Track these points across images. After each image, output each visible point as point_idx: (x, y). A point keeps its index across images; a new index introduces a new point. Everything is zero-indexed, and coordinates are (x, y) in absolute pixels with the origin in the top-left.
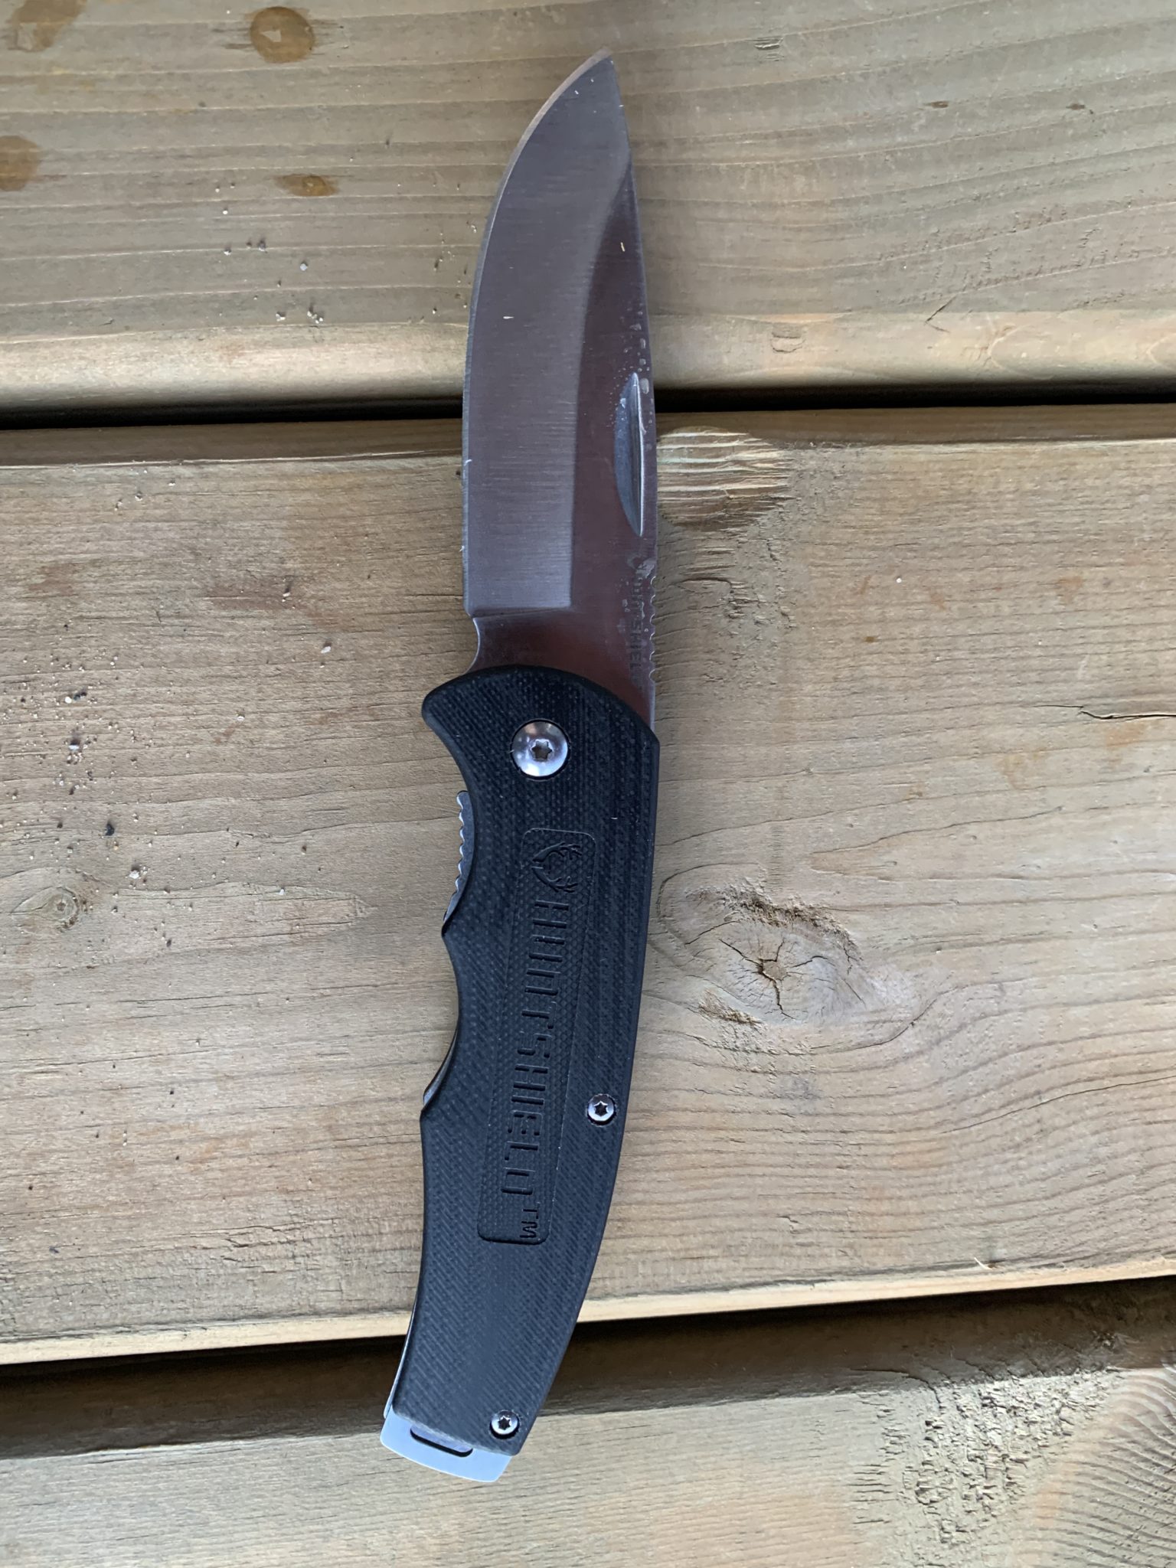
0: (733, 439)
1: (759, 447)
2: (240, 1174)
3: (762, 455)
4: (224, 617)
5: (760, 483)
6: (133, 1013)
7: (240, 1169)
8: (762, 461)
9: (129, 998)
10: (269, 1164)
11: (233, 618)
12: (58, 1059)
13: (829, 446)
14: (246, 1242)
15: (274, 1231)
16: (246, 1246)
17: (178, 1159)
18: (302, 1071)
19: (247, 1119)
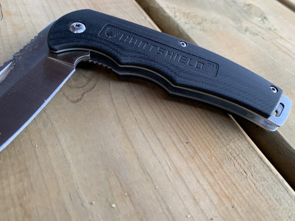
2: (224, 182)
7: (223, 183)
10: (215, 174)
14: (243, 172)
15: (234, 164)
16: (244, 171)
17: (233, 207)
18: (179, 174)
19: (205, 187)
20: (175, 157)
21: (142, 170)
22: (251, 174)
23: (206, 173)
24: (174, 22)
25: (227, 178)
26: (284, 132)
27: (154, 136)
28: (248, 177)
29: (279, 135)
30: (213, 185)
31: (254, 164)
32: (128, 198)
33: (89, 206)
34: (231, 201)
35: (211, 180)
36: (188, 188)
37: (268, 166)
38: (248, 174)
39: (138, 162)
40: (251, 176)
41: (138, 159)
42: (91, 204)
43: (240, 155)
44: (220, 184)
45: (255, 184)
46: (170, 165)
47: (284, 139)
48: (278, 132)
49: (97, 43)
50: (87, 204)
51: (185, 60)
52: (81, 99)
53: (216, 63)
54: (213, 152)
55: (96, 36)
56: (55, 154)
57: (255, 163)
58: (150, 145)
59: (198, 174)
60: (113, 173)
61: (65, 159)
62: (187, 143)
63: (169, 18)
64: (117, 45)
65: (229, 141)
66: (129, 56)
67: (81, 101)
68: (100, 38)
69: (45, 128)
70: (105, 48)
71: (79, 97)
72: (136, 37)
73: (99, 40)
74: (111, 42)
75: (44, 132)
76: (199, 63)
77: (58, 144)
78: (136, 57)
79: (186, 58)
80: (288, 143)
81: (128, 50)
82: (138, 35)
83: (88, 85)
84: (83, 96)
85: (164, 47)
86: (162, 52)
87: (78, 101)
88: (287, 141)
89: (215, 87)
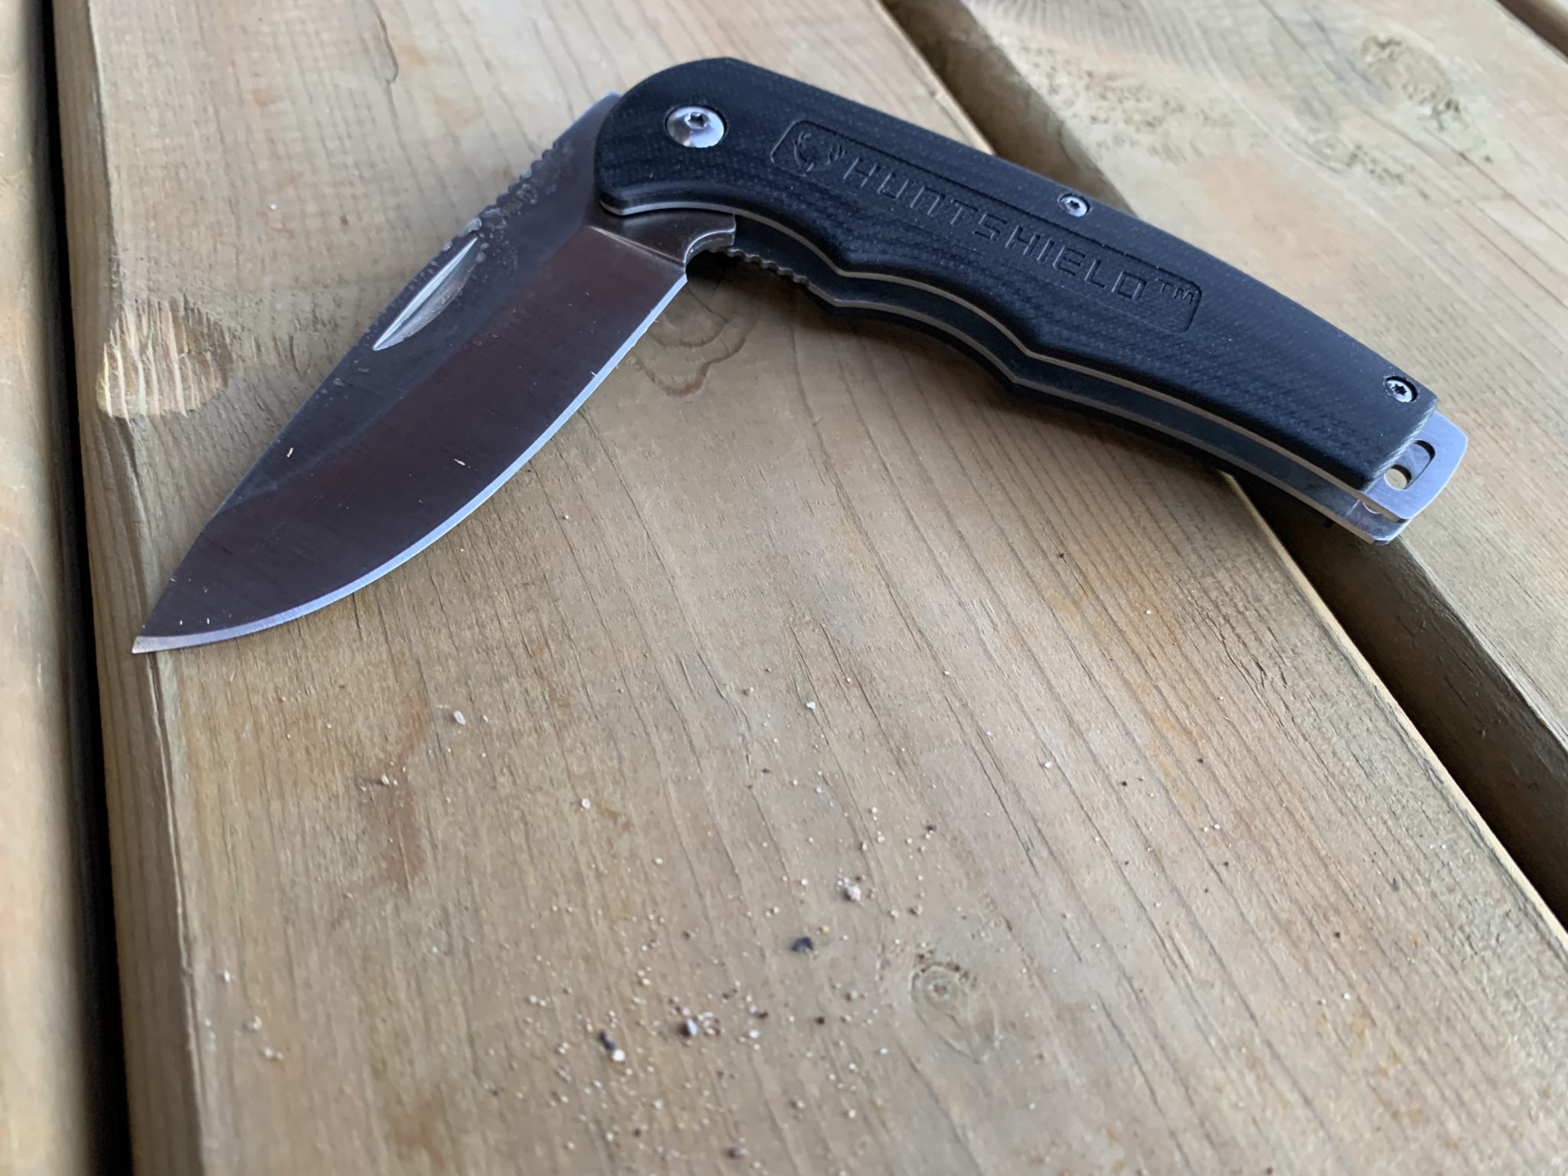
0: (112, 357)
1: (122, 332)
2: (1180, 687)
3: (132, 328)
4: (435, 859)
5: (167, 326)
6: (1045, 854)
7: (1174, 687)
8: (139, 328)
9: (1027, 863)
10: (1151, 659)
11: (434, 846)
12: (1154, 940)
13: (117, 273)
14: (1254, 664)
15: (1224, 638)
16: (1258, 664)
17: (1201, 761)
18: (1023, 643)
19: (1111, 692)
20: (1013, 594)
21: (899, 619)
22: (1279, 675)
23: (1118, 652)
24: (1046, 114)
25: (1192, 676)
26: (1432, 557)
27: (947, 525)
28: (1266, 683)
29: (1414, 567)
30: (1139, 691)
31: (1296, 646)
32: (857, 692)
33: (736, 698)
34: (1195, 744)
35: (1134, 674)
36: (1051, 688)
37: (1346, 658)
38: (1269, 675)
39: (888, 597)
40: (1279, 683)
41: (888, 586)
42: (745, 693)
43: (1247, 613)
44: (1165, 691)
45: (1287, 707)
46: (994, 615)
47: (1425, 578)
48: (1408, 553)
49: (765, 186)
50: (731, 691)
51: (1079, 265)
52: (697, 385)
53: (1192, 283)
54: (1149, 591)
55: (762, 161)
56: (627, 545)
57: (1299, 644)
58: (930, 551)
59: (1090, 653)
60: (807, 618)
61: (657, 562)
62: (1062, 556)
63: (1028, 93)
64: (836, 199)
65: (1216, 565)
66: (876, 238)
67: (699, 392)
68: (777, 171)
69: (588, 466)
70: (794, 207)
71: (691, 378)
72: (902, 172)
73: (771, 177)
74: (813, 187)
75: (585, 477)
76: (1128, 279)
77: (634, 516)
78: (901, 242)
79: (1080, 258)
80: (1441, 595)
81: (872, 217)
82: (910, 165)
83: (717, 339)
84: (705, 375)
85: (1003, 212)
86: (993, 228)
87: (689, 389)
88: (1438, 586)
89: (1180, 365)
